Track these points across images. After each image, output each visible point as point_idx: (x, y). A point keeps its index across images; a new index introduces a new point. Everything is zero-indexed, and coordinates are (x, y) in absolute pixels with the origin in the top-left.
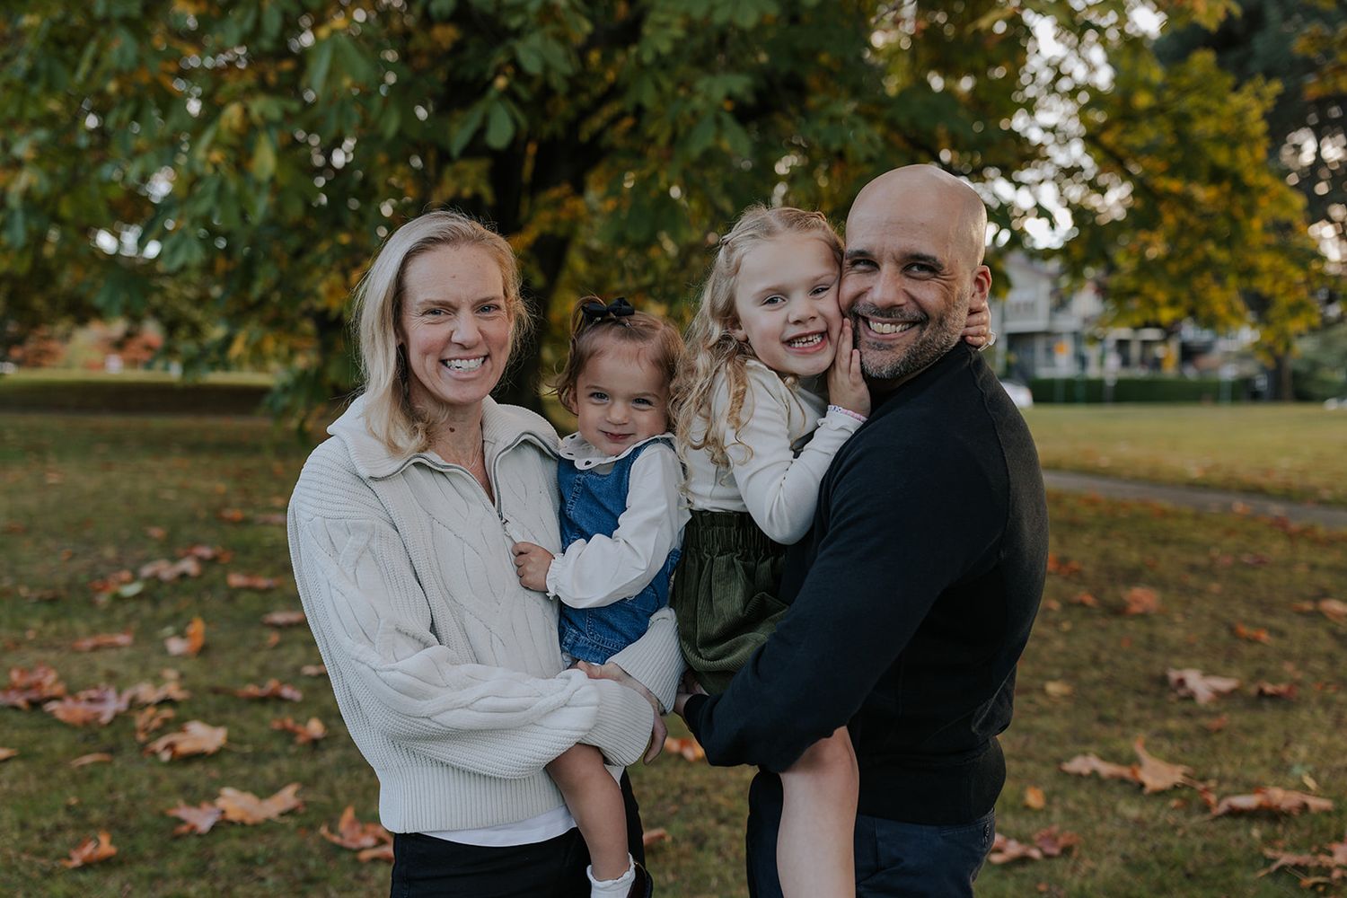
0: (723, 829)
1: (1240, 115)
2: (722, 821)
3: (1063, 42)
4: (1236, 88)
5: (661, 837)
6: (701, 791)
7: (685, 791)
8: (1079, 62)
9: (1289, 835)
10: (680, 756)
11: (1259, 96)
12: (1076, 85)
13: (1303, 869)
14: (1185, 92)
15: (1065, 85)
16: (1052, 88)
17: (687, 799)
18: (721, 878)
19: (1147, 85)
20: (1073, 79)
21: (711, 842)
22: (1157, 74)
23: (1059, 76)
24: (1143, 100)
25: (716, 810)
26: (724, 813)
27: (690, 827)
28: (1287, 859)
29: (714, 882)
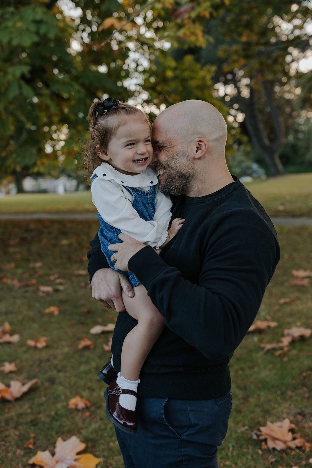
0: (61, 374)
1: (204, 78)
2: (59, 371)
3: (138, 52)
4: (202, 69)
5: (37, 383)
6: (48, 360)
7: (41, 361)
8: (144, 60)
9: (267, 338)
10: (36, 347)
11: (209, 71)
12: (144, 69)
13: (274, 349)
14: (183, 71)
15: (140, 69)
16: (136, 70)
17: (43, 364)
18: (65, 395)
19: (170, 68)
20: (143, 66)
21: (57, 381)
22: (173, 63)
23: (138, 65)
24: (169, 74)
25: (56, 367)
26: (59, 367)
27: (46, 376)
28: (268, 346)
29: (63, 397)
